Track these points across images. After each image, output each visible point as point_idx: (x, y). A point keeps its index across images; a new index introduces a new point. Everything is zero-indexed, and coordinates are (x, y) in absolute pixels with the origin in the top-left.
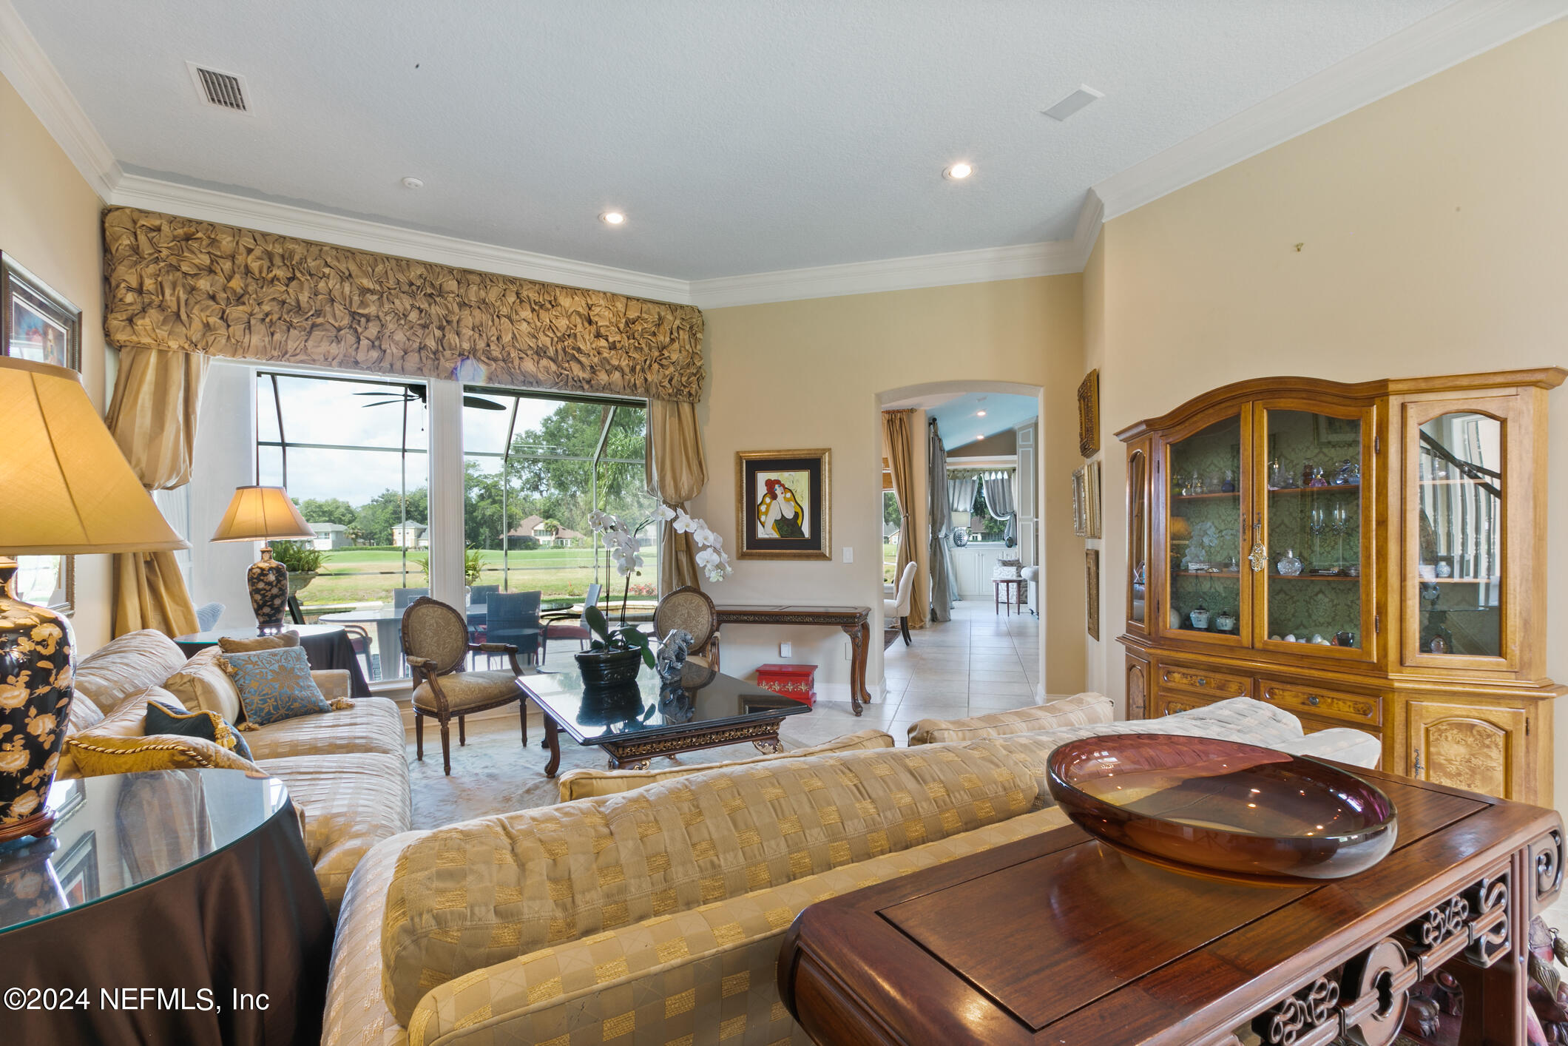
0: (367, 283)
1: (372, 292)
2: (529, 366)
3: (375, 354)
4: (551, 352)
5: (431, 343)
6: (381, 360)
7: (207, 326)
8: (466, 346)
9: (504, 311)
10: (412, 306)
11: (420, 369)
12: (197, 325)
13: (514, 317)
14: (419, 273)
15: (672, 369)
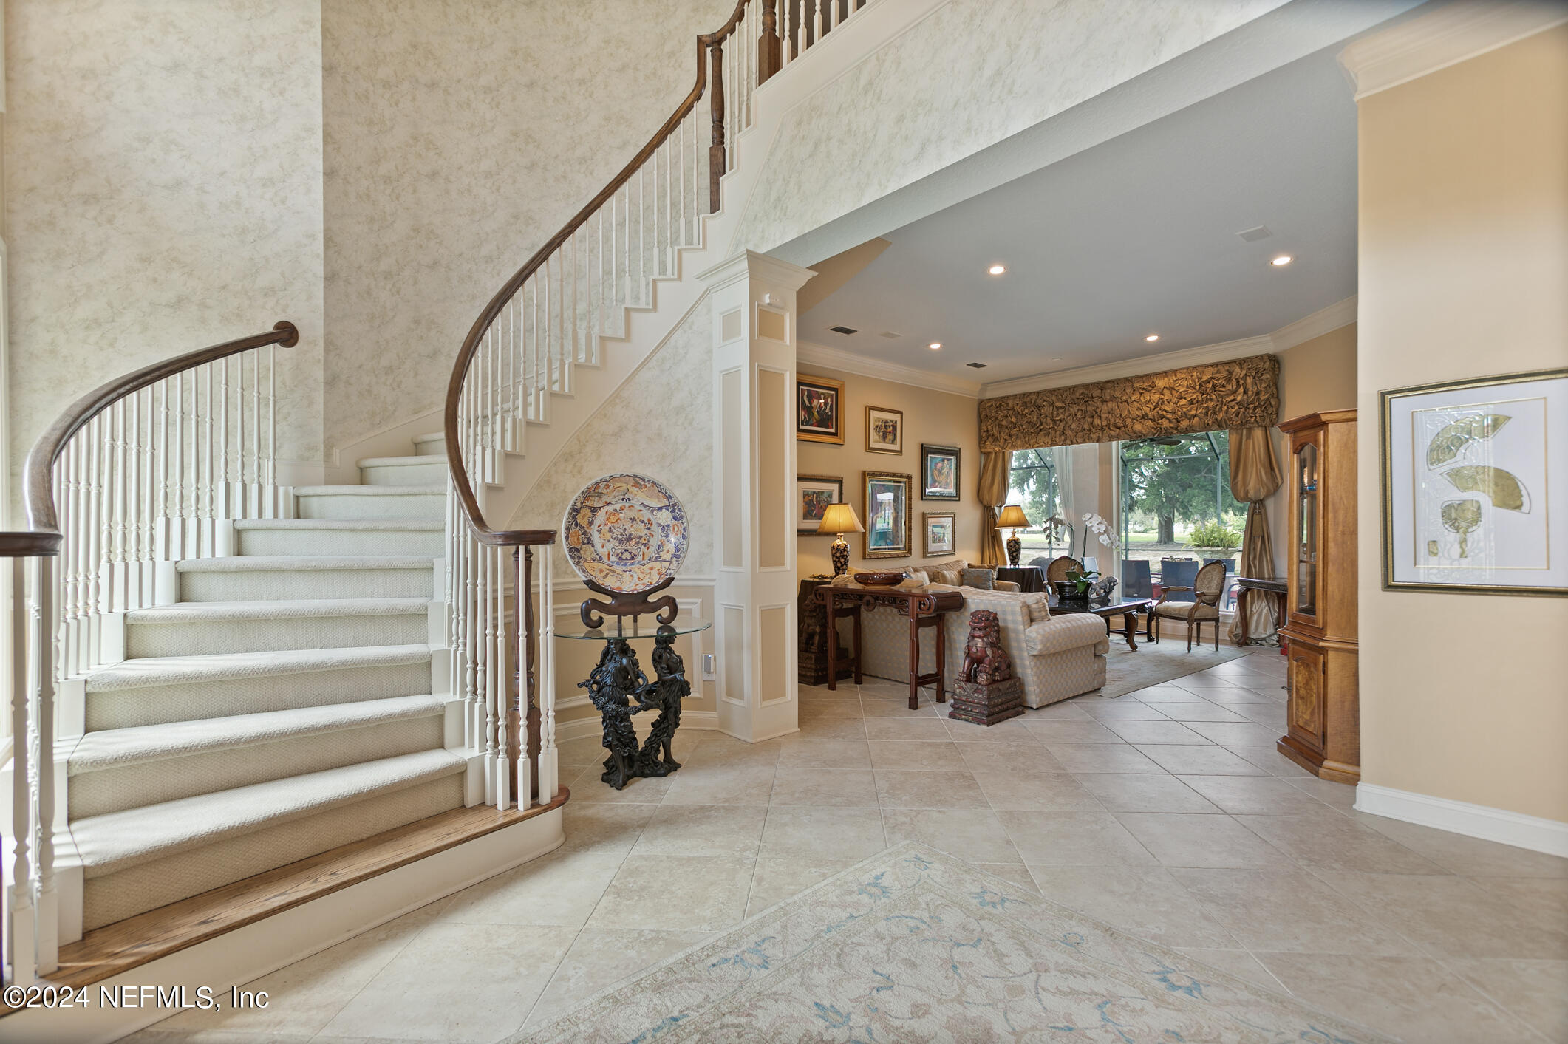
0: (1059, 404)
1: (1061, 408)
2: (1138, 427)
3: (1063, 438)
4: (1150, 416)
5: (1086, 426)
6: (1065, 440)
7: (1006, 440)
8: (1104, 423)
9: (1124, 398)
10: (1078, 410)
11: (1084, 440)
12: (1002, 440)
13: (1129, 401)
14: (1081, 392)
15: (1237, 408)
